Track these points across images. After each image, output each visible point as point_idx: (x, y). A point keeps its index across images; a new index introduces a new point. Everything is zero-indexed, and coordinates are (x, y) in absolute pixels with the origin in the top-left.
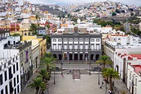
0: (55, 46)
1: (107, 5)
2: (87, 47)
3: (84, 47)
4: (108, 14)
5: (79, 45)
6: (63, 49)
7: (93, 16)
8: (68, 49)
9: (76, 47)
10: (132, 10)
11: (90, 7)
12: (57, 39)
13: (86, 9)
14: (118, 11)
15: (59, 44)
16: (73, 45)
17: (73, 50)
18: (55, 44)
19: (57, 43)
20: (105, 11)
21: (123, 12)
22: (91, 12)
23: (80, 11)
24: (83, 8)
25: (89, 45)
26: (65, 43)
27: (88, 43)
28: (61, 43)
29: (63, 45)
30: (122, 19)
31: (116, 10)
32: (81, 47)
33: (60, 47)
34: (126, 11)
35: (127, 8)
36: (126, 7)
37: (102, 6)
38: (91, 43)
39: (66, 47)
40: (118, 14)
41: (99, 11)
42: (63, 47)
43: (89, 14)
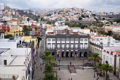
0: (49, 45)
1: (74, 11)
2: (77, 46)
3: (74, 46)
4: (75, 18)
5: (70, 44)
6: (56, 48)
7: (63, 20)
8: (61, 48)
9: (68, 46)
10: (94, 15)
11: (60, 12)
12: (51, 39)
13: (57, 14)
14: (83, 16)
15: (53, 44)
16: (65, 44)
17: (65, 48)
18: (50, 44)
19: (51, 42)
20: (73, 15)
21: (88, 16)
22: (61, 17)
23: (52, 16)
24: (54, 13)
25: (79, 44)
26: (58, 42)
27: (77, 42)
28: (55, 42)
29: (56, 44)
30: (87, 22)
31: (82, 15)
32: (72, 46)
33: (54, 46)
34: (90, 16)
35: (91, 14)
36: (89, 12)
37: (70, 12)
38: (81, 42)
39: (59, 46)
40: (83, 18)
41: (68, 16)
42: (56, 46)
43: (60, 18)
